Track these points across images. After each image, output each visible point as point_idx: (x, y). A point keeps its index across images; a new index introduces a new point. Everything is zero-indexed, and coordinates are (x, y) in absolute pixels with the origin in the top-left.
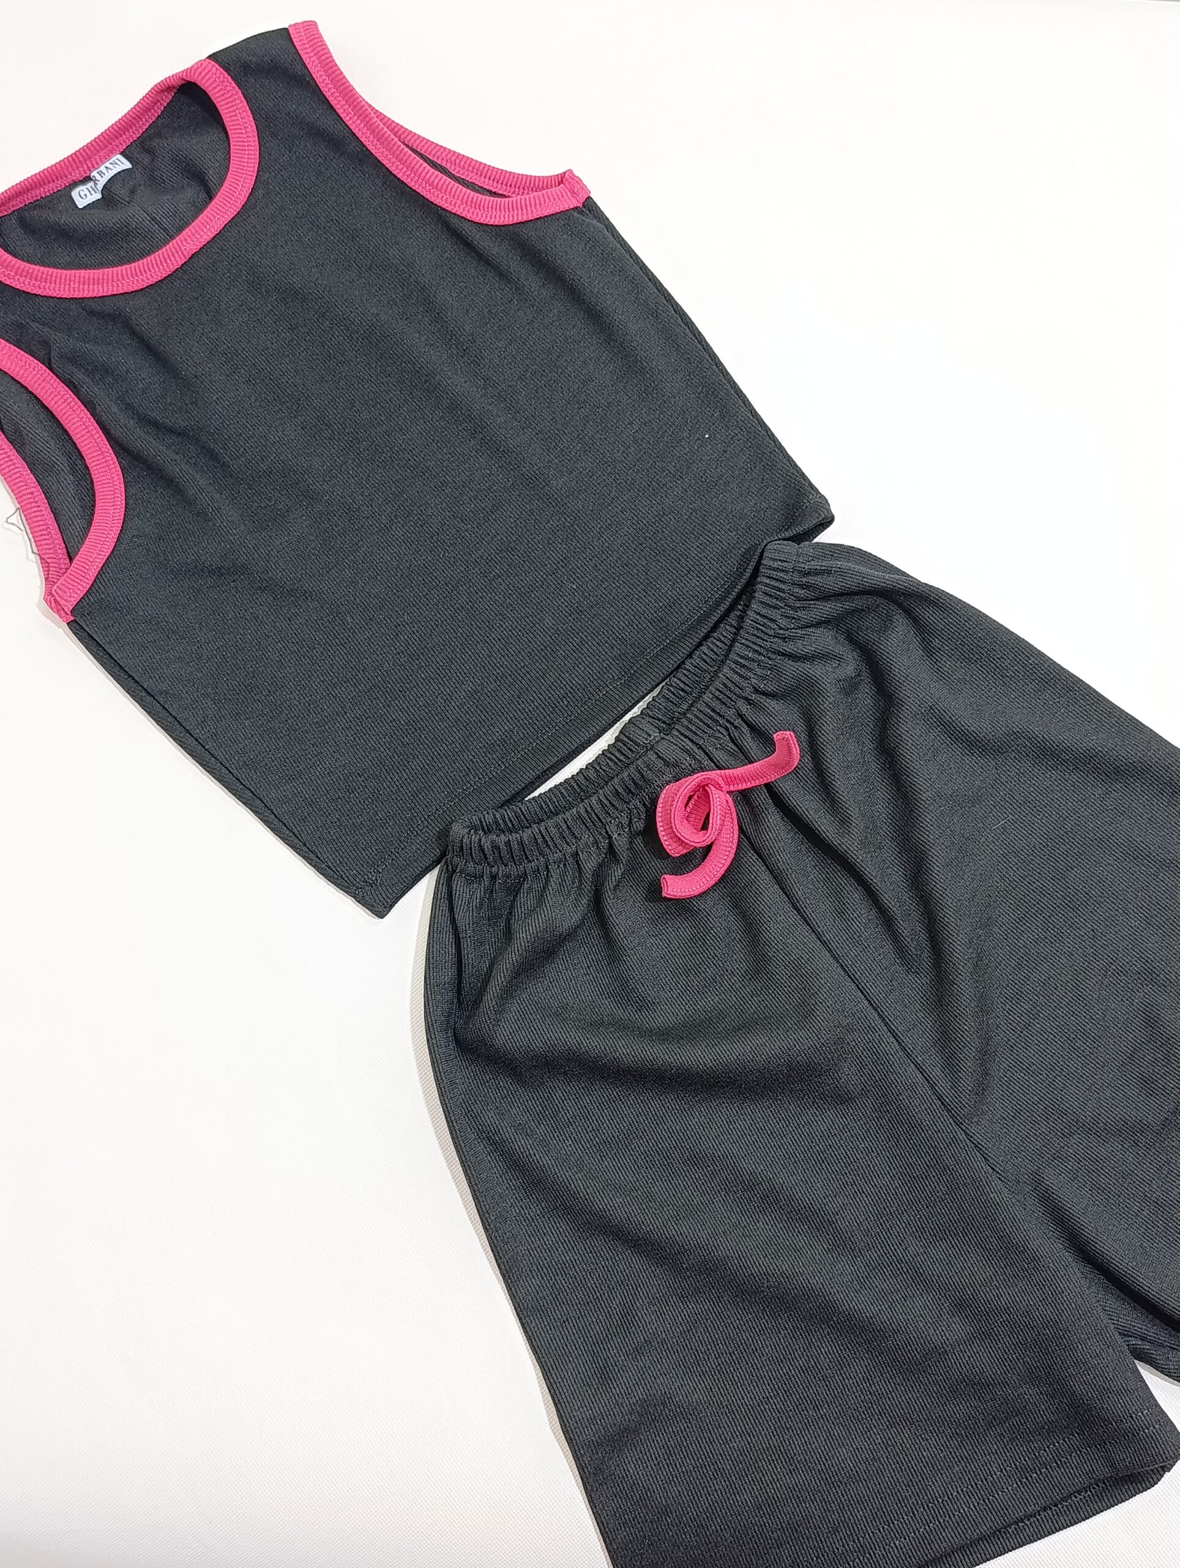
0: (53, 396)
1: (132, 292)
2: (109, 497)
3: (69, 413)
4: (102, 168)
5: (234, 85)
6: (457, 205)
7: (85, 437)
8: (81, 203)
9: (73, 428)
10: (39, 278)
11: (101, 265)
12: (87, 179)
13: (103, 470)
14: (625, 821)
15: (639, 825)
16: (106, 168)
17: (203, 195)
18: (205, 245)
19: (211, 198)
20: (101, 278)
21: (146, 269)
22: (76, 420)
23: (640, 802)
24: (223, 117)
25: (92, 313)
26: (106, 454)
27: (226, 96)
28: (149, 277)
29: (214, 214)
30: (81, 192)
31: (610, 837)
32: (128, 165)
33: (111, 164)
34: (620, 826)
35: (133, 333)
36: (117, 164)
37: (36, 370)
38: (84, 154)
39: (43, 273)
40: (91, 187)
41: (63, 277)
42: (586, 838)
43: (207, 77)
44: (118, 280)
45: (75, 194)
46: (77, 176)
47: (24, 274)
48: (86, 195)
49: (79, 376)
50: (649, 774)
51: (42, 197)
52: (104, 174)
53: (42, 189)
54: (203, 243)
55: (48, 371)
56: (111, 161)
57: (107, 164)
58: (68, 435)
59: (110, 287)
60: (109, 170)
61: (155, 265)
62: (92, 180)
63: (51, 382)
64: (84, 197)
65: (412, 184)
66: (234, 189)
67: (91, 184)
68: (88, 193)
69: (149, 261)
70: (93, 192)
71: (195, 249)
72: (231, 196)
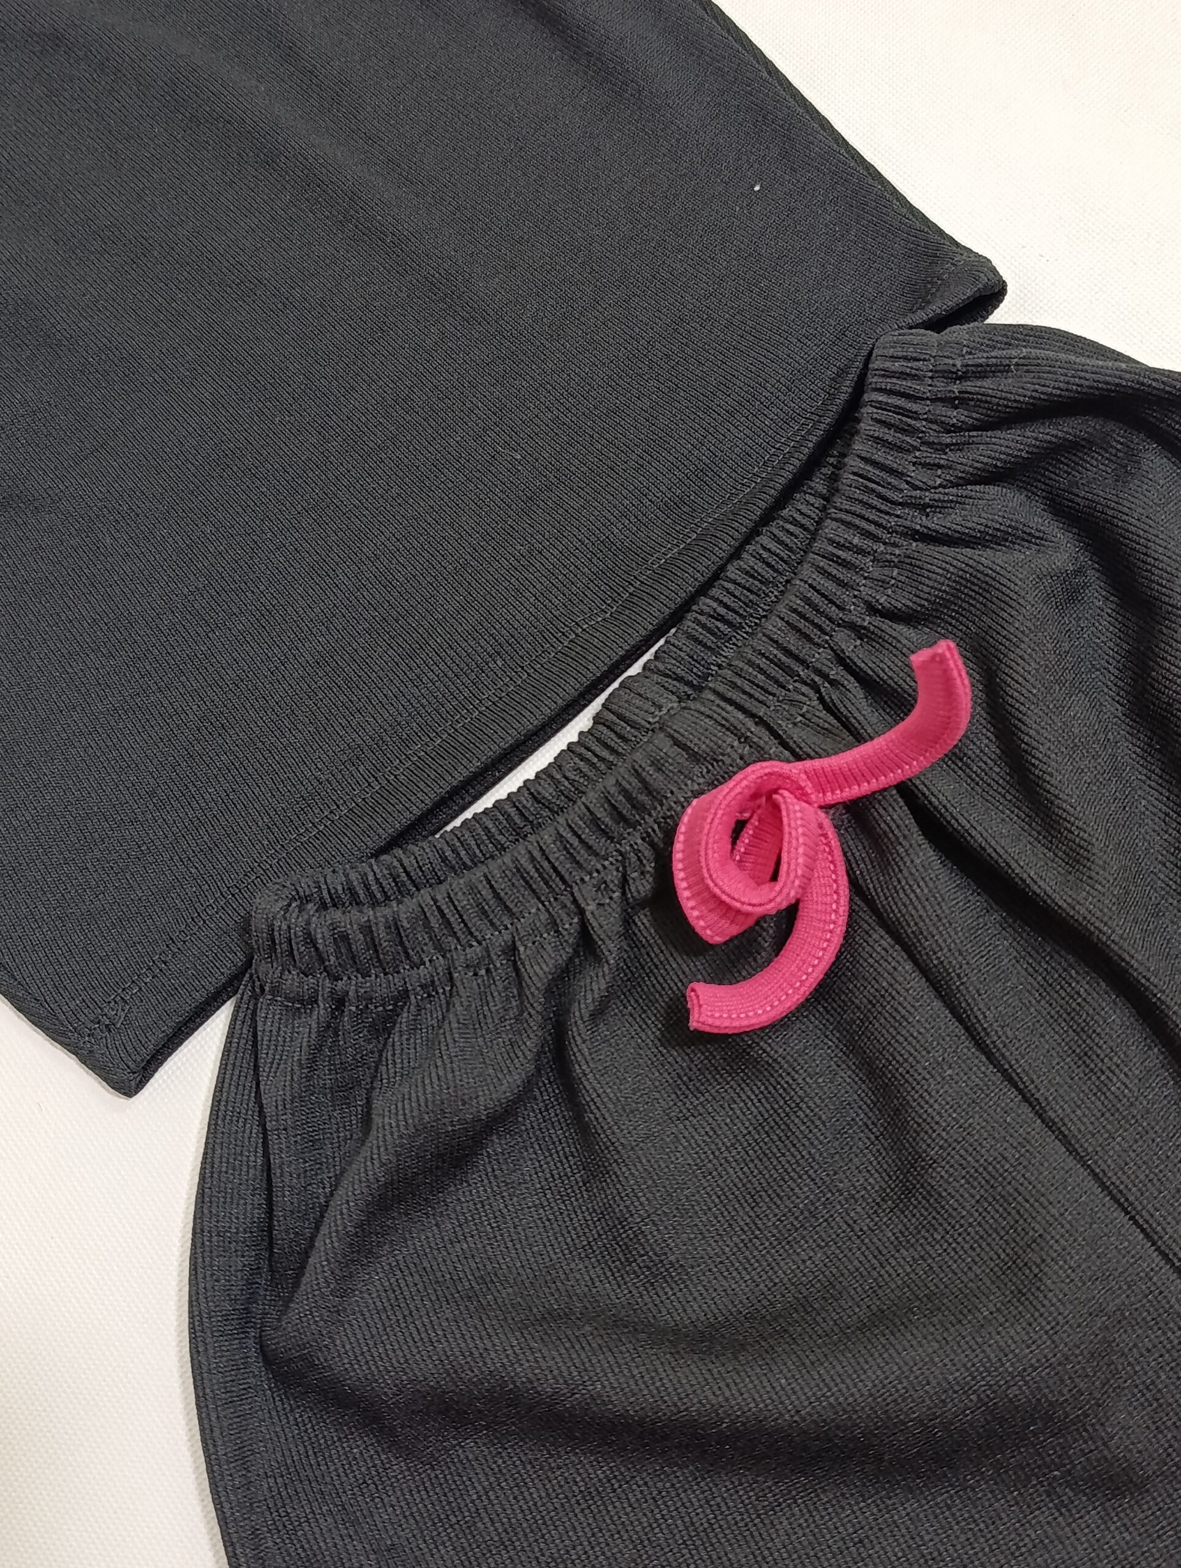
14: (613, 876)
15: (642, 886)
23: (643, 839)
31: (581, 912)
34: (602, 886)
42: (533, 912)
50: (657, 780)
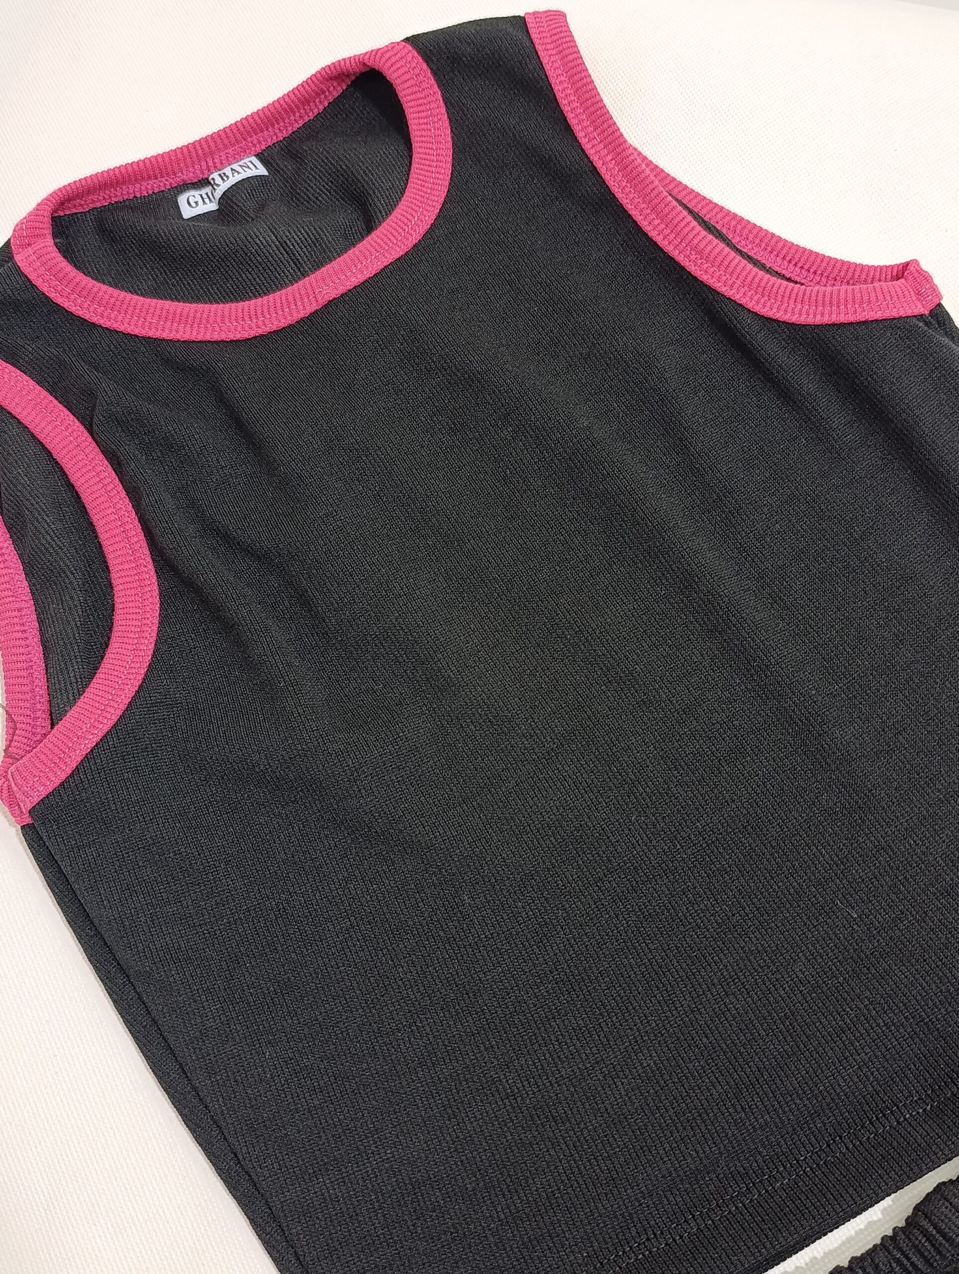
0: (84, 470)
1: (232, 341)
2: (132, 635)
3: (102, 499)
4: (227, 171)
5: (433, 81)
6: (736, 286)
7: (117, 539)
8: (187, 212)
9: (101, 523)
10: (104, 302)
11: (197, 299)
12: (205, 182)
13: (133, 592)
16: (232, 169)
17: (361, 224)
18: (350, 291)
19: (369, 229)
20: (192, 315)
21: (259, 312)
22: (110, 511)
24: (410, 122)
25: (168, 362)
26: (143, 569)
27: (419, 95)
28: (260, 323)
29: (372, 250)
30: (190, 198)
32: (262, 171)
33: (241, 166)
35: (222, 400)
36: (249, 167)
37: (70, 430)
38: (205, 147)
39: (111, 296)
40: (207, 194)
41: (139, 306)
43: (398, 65)
44: (215, 322)
45: (182, 200)
46: (190, 176)
47: (84, 293)
48: (196, 203)
49: (128, 449)
51: (135, 197)
52: (227, 177)
53: (138, 185)
54: (349, 288)
55: (86, 434)
56: (241, 163)
57: (235, 166)
58: (94, 531)
59: (202, 330)
60: (236, 174)
61: (272, 309)
62: (210, 183)
63: (87, 451)
64: (193, 205)
65: (669, 249)
66: (406, 221)
67: (208, 189)
68: (200, 201)
69: (265, 302)
70: (207, 200)
71: (334, 293)
72: (400, 230)
